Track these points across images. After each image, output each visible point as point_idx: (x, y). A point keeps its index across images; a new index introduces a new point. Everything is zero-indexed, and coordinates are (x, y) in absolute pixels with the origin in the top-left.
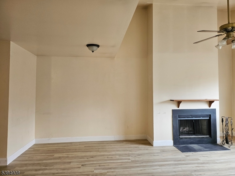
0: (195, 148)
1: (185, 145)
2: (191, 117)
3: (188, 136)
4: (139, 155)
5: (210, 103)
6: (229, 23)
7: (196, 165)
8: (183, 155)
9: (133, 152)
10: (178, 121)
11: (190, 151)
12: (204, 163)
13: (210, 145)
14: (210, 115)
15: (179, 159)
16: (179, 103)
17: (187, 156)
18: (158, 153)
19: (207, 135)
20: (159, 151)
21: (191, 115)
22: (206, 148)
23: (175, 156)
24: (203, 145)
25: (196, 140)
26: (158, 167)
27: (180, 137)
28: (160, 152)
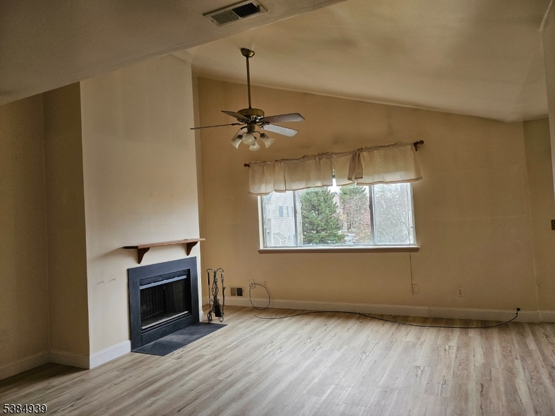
0: (175, 340)
1: (153, 342)
2: (161, 279)
3: (155, 321)
4: (78, 399)
5: (189, 246)
6: (250, 107)
7: (210, 365)
8: (170, 359)
9: (56, 400)
10: (139, 292)
11: (176, 349)
12: (215, 358)
13: (193, 328)
14: (189, 270)
15: (173, 368)
16: (140, 252)
17: (179, 358)
18: (117, 377)
19: (183, 312)
20: (115, 373)
21: (160, 276)
22: (192, 334)
23: (158, 367)
24: (182, 331)
25: (170, 326)
26: (153, 399)
27: (143, 328)
28: (118, 373)
